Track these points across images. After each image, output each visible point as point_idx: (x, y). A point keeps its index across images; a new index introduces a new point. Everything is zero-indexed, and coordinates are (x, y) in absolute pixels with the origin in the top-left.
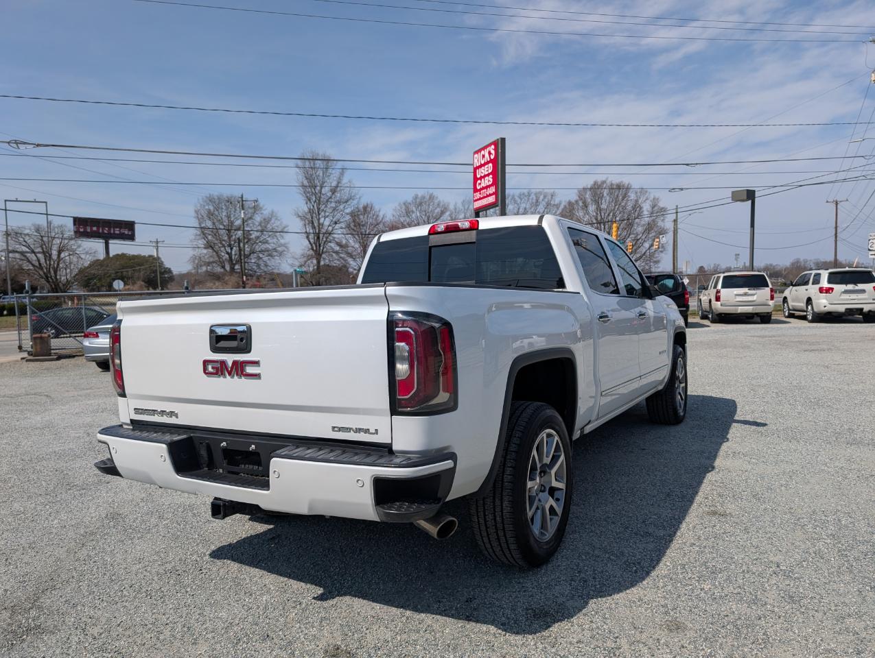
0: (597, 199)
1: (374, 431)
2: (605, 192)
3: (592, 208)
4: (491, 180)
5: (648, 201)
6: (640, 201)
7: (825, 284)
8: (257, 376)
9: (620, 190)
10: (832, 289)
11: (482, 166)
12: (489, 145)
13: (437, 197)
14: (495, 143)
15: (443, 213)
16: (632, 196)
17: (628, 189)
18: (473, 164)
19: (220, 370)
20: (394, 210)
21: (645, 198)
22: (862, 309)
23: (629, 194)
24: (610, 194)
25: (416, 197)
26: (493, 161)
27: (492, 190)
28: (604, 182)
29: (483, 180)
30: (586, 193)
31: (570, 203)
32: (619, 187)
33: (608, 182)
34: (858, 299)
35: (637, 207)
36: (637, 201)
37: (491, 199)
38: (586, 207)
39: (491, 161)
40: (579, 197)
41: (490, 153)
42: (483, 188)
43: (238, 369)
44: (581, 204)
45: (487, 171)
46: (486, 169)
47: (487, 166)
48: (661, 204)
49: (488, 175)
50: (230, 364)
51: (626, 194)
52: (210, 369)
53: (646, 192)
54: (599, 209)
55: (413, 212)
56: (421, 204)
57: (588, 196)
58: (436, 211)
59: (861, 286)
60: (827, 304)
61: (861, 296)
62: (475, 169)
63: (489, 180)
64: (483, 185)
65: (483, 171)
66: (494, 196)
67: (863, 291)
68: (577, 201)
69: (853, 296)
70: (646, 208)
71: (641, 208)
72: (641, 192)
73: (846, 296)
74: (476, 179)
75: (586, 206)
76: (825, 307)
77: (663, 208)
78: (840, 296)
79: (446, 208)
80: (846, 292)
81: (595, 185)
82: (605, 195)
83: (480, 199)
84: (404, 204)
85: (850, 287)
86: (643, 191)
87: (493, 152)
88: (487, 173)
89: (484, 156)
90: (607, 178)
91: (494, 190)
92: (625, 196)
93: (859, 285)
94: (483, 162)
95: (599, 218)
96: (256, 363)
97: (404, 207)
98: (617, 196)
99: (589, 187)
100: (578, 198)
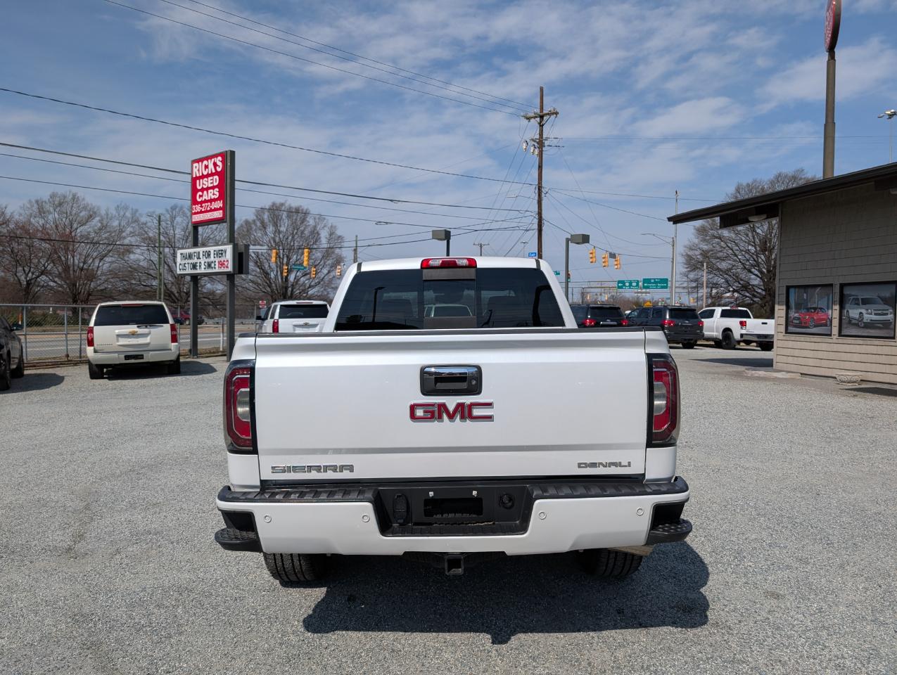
0: (276, 221)
1: (627, 464)
2: (284, 216)
3: (270, 229)
4: (217, 194)
5: (326, 228)
6: (319, 227)
8: (489, 418)
9: (298, 214)
11: (203, 177)
12: (216, 156)
13: (84, 199)
14: (222, 155)
15: (90, 217)
16: (311, 222)
17: (306, 213)
18: (192, 174)
19: (436, 413)
20: (21, 208)
21: (323, 225)
23: (308, 219)
24: (289, 217)
25: (53, 196)
26: (221, 175)
27: (219, 204)
28: (282, 205)
29: (205, 192)
30: (264, 213)
31: (247, 222)
32: (297, 211)
33: (287, 205)
35: (315, 234)
36: (315, 227)
37: (218, 214)
38: (265, 228)
39: (217, 173)
40: (257, 217)
41: (215, 165)
42: (206, 201)
43: (464, 412)
44: (258, 224)
45: (212, 183)
46: (210, 182)
47: (210, 178)
48: (339, 233)
49: (213, 188)
50: (451, 408)
51: (304, 219)
52: (419, 413)
53: (324, 219)
54: (278, 232)
55: (50, 213)
56: (60, 204)
57: (266, 216)
58: (81, 214)
62: (194, 180)
63: (214, 194)
64: (205, 197)
65: (204, 182)
66: (221, 211)
68: (254, 221)
70: (324, 234)
71: (318, 234)
72: (319, 219)
74: (195, 191)
75: (264, 226)
77: (339, 237)
79: (95, 213)
81: (273, 206)
82: (284, 217)
83: (201, 212)
84: (37, 202)
86: (321, 218)
87: (219, 164)
88: (210, 185)
89: (206, 167)
90: (286, 201)
91: (221, 205)
92: (303, 220)
94: (205, 173)
95: (277, 239)
96: (489, 405)
97: (36, 206)
98: (296, 219)
99: (267, 207)
100: (255, 218)
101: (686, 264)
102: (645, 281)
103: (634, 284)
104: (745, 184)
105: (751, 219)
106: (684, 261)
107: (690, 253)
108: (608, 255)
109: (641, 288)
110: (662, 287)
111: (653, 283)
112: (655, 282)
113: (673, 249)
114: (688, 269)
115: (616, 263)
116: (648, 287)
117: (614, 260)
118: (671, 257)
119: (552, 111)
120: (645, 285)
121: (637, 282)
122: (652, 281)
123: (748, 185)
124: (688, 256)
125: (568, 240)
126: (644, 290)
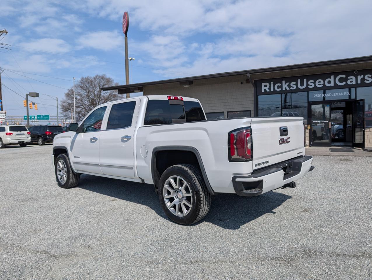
7: (8, 131)
10: (12, 134)
22: (24, 142)
34: (22, 138)
59: (23, 132)
60: (11, 140)
61: (23, 136)
67: (24, 134)
69: (20, 136)
73: (18, 136)
76: (10, 141)
78: (15, 136)
80: (18, 135)
85: (19, 132)
93: (22, 132)
101: (61, 109)
102: (38, 116)
103: (33, 118)
104: (84, 77)
105: (135, 91)
106: (61, 108)
107: (64, 104)
108: (32, 103)
109: (36, 120)
110: (46, 119)
111: (42, 117)
112: (43, 117)
113: (57, 102)
114: (63, 111)
115: (35, 107)
116: (40, 119)
117: (34, 105)
118: (57, 105)
119: (5, 31)
120: (38, 118)
121: (34, 117)
122: (42, 116)
123: (86, 78)
124: (62, 105)
125: (27, 95)
126: (38, 120)
